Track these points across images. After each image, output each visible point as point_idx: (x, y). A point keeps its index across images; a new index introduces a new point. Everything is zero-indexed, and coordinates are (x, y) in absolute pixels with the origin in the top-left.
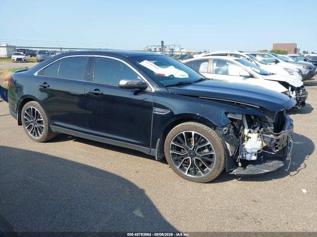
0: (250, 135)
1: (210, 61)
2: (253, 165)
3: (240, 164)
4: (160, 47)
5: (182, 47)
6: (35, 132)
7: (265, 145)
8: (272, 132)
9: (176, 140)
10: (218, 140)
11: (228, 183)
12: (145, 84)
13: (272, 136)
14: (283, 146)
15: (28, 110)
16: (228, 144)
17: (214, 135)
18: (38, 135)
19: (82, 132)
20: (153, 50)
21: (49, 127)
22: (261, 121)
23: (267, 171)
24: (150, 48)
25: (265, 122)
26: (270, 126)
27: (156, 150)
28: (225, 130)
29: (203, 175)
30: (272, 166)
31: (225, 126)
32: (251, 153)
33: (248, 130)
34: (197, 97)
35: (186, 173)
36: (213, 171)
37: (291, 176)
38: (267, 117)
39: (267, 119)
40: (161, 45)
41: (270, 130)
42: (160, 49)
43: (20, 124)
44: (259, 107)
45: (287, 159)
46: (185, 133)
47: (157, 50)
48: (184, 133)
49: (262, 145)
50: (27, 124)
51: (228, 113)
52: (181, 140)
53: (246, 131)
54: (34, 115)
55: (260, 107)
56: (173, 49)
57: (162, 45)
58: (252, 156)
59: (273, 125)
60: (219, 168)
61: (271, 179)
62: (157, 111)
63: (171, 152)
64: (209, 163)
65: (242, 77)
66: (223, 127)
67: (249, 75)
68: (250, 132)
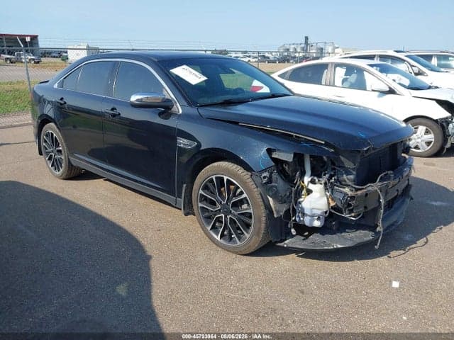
0: (311, 187)
1: (330, 66)
2: (321, 234)
3: (293, 231)
4: (303, 45)
5: (337, 46)
6: (56, 164)
7: (332, 204)
8: (350, 183)
9: (206, 188)
10: (257, 192)
11: (280, 258)
12: (169, 101)
13: (347, 190)
14: (366, 207)
15: (47, 136)
16: (270, 199)
17: (250, 184)
18: (59, 170)
19: (101, 168)
20: (291, 50)
21: (69, 159)
22: (334, 165)
23: (339, 246)
24: (288, 47)
25: (339, 167)
26: (348, 173)
27: (182, 200)
28: (265, 177)
29: (239, 243)
30: (351, 239)
31: (265, 170)
32: (312, 216)
33: (310, 179)
34: (236, 123)
35: (218, 238)
36: (251, 238)
37: (390, 257)
38: (342, 158)
39: (343, 163)
40: (304, 42)
41: (348, 181)
42: (303, 49)
43: (41, 154)
44: (323, 142)
45: (378, 229)
46: (216, 178)
47: (299, 50)
48: (214, 177)
49: (329, 204)
50: (47, 153)
51: (274, 150)
52: (211, 188)
53: (307, 179)
54: (53, 142)
55: (325, 142)
56: (322, 49)
57: (306, 43)
58: (313, 220)
59: (354, 173)
60: (258, 234)
61: (353, 260)
62: (182, 142)
63: (200, 205)
64: (248, 226)
65: (377, 93)
66: (261, 172)
67: (388, 89)
68: (313, 182)
